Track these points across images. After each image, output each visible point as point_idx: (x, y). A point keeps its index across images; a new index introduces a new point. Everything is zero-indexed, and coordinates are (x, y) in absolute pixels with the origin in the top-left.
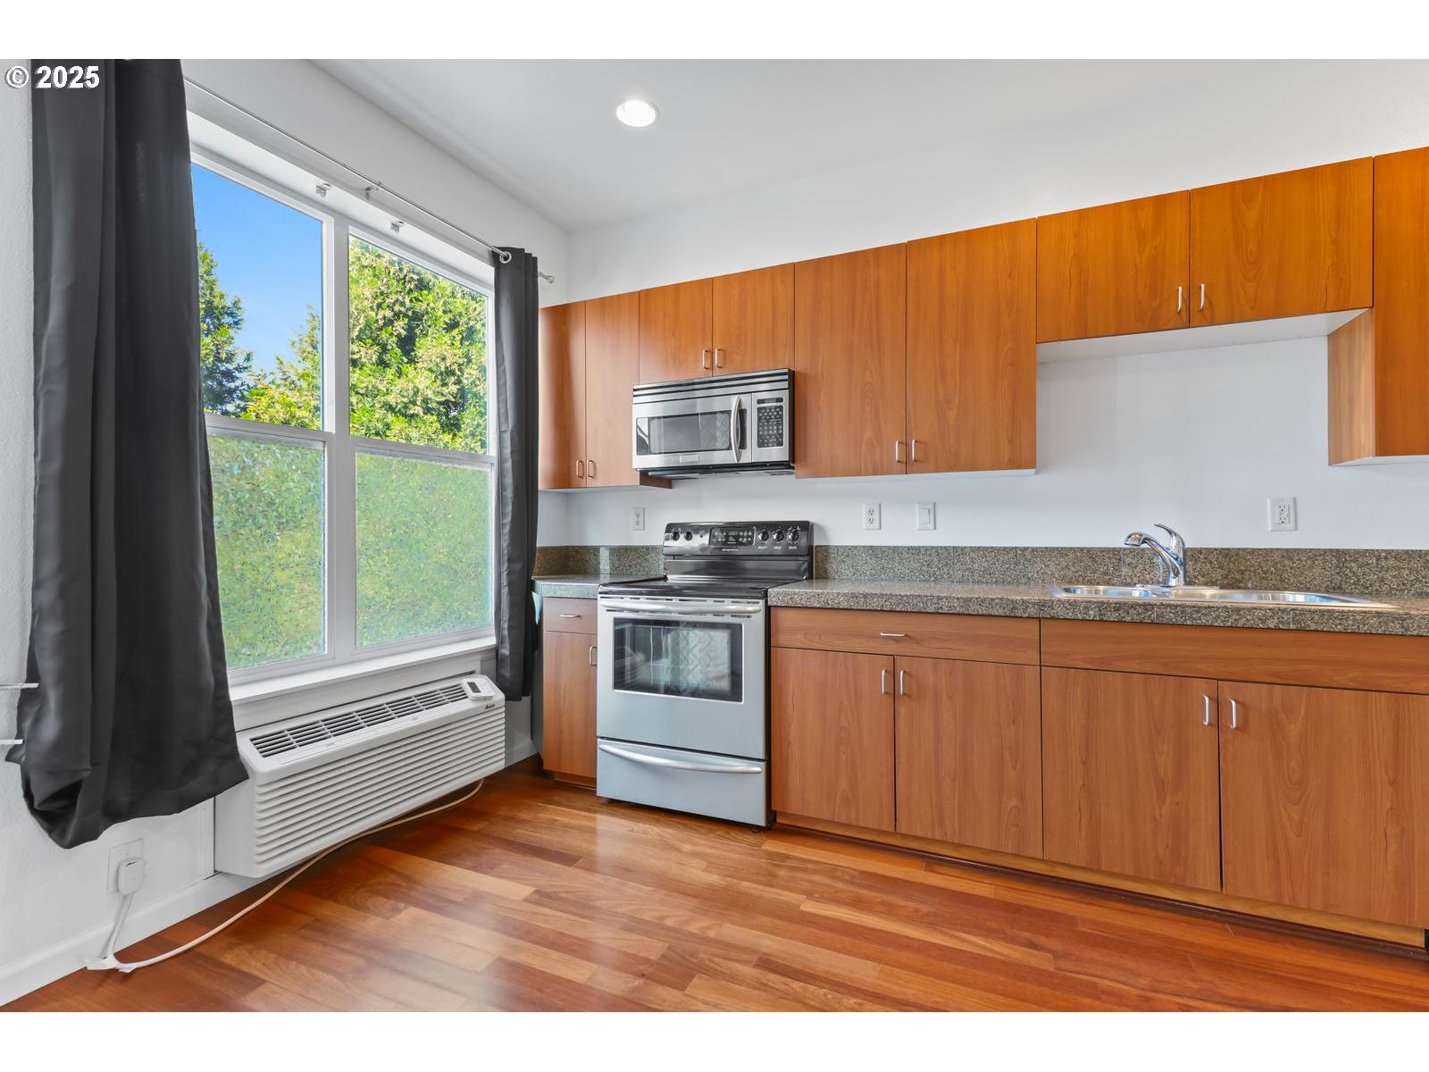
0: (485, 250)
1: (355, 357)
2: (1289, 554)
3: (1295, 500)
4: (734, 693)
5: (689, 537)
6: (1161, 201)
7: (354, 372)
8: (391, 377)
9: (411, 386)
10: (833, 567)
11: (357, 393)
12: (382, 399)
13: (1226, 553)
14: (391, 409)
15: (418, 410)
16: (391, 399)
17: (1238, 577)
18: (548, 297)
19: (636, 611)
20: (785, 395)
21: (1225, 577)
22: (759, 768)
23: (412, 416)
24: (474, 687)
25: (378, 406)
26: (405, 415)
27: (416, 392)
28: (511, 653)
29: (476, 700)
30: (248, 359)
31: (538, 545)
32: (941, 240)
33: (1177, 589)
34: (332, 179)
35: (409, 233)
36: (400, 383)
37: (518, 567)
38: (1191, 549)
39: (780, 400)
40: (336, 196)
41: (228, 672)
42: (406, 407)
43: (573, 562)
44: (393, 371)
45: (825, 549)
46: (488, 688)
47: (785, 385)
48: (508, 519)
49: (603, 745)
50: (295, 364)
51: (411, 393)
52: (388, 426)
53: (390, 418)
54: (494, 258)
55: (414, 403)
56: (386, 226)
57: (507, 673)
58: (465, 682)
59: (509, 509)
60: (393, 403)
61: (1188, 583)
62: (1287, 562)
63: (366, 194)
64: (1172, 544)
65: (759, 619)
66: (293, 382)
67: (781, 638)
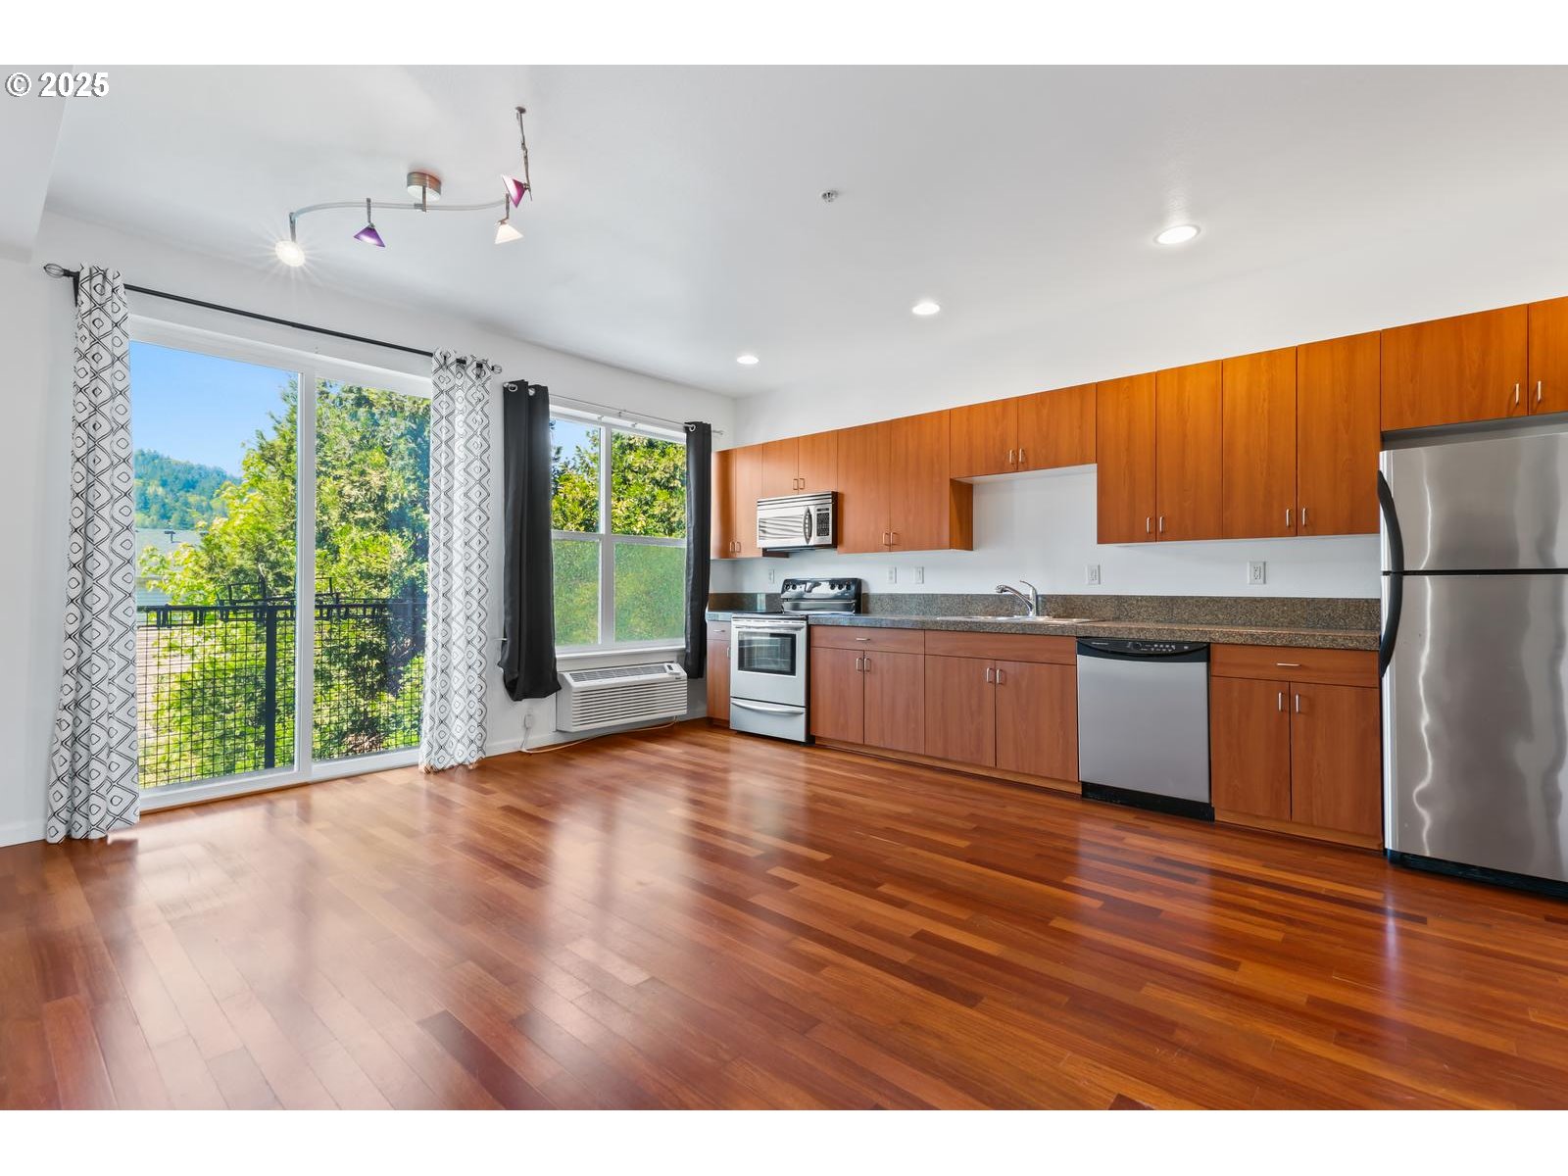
0: (681, 427)
1: (631, 442)
2: (1095, 598)
3: (1099, 566)
4: (792, 672)
5: (794, 587)
6: (1005, 402)
7: (630, 454)
8: (657, 457)
9: (672, 463)
10: (871, 606)
11: (633, 471)
12: (651, 476)
13: (1065, 598)
14: (657, 483)
15: (677, 483)
16: (657, 475)
17: (1071, 611)
18: (718, 445)
19: (750, 627)
20: (830, 506)
21: (1065, 612)
22: (803, 710)
23: (673, 488)
24: (670, 667)
25: (647, 481)
26: (667, 488)
27: (676, 467)
28: (692, 652)
29: (671, 674)
30: (558, 452)
31: (711, 591)
32: (907, 419)
33: (1032, 617)
34: (603, 414)
35: (640, 426)
36: (664, 461)
37: (696, 603)
38: (1042, 596)
39: (827, 509)
40: (605, 419)
41: (556, 648)
42: (668, 481)
43: (737, 603)
44: (659, 451)
45: (867, 595)
46: (678, 669)
47: (830, 501)
48: (691, 577)
49: (733, 701)
50: (590, 451)
51: (672, 468)
52: (654, 497)
53: (657, 490)
54: (687, 430)
55: (674, 477)
56: (630, 426)
57: (690, 663)
58: (666, 665)
59: (692, 570)
60: (658, 478)
61: (1038, 614)
62: (1095, 603)
63: (620, 415)
64: (1030, 593)
65: (804, 631)
66: (587, 465)
67: (816, 642)
